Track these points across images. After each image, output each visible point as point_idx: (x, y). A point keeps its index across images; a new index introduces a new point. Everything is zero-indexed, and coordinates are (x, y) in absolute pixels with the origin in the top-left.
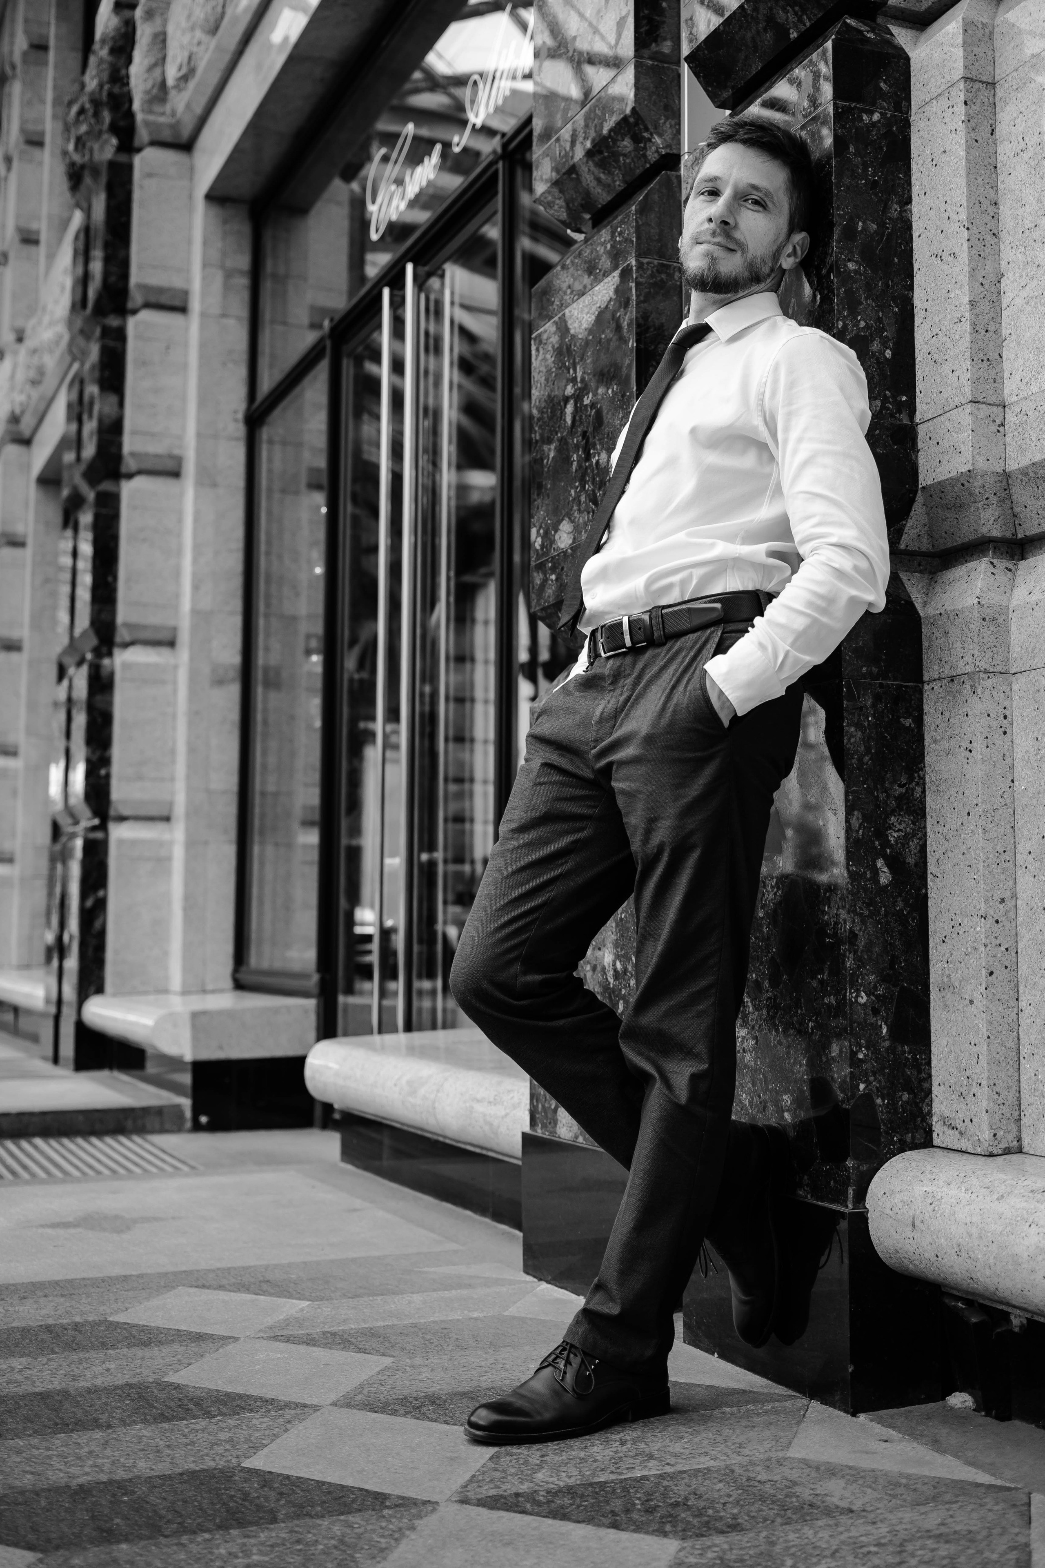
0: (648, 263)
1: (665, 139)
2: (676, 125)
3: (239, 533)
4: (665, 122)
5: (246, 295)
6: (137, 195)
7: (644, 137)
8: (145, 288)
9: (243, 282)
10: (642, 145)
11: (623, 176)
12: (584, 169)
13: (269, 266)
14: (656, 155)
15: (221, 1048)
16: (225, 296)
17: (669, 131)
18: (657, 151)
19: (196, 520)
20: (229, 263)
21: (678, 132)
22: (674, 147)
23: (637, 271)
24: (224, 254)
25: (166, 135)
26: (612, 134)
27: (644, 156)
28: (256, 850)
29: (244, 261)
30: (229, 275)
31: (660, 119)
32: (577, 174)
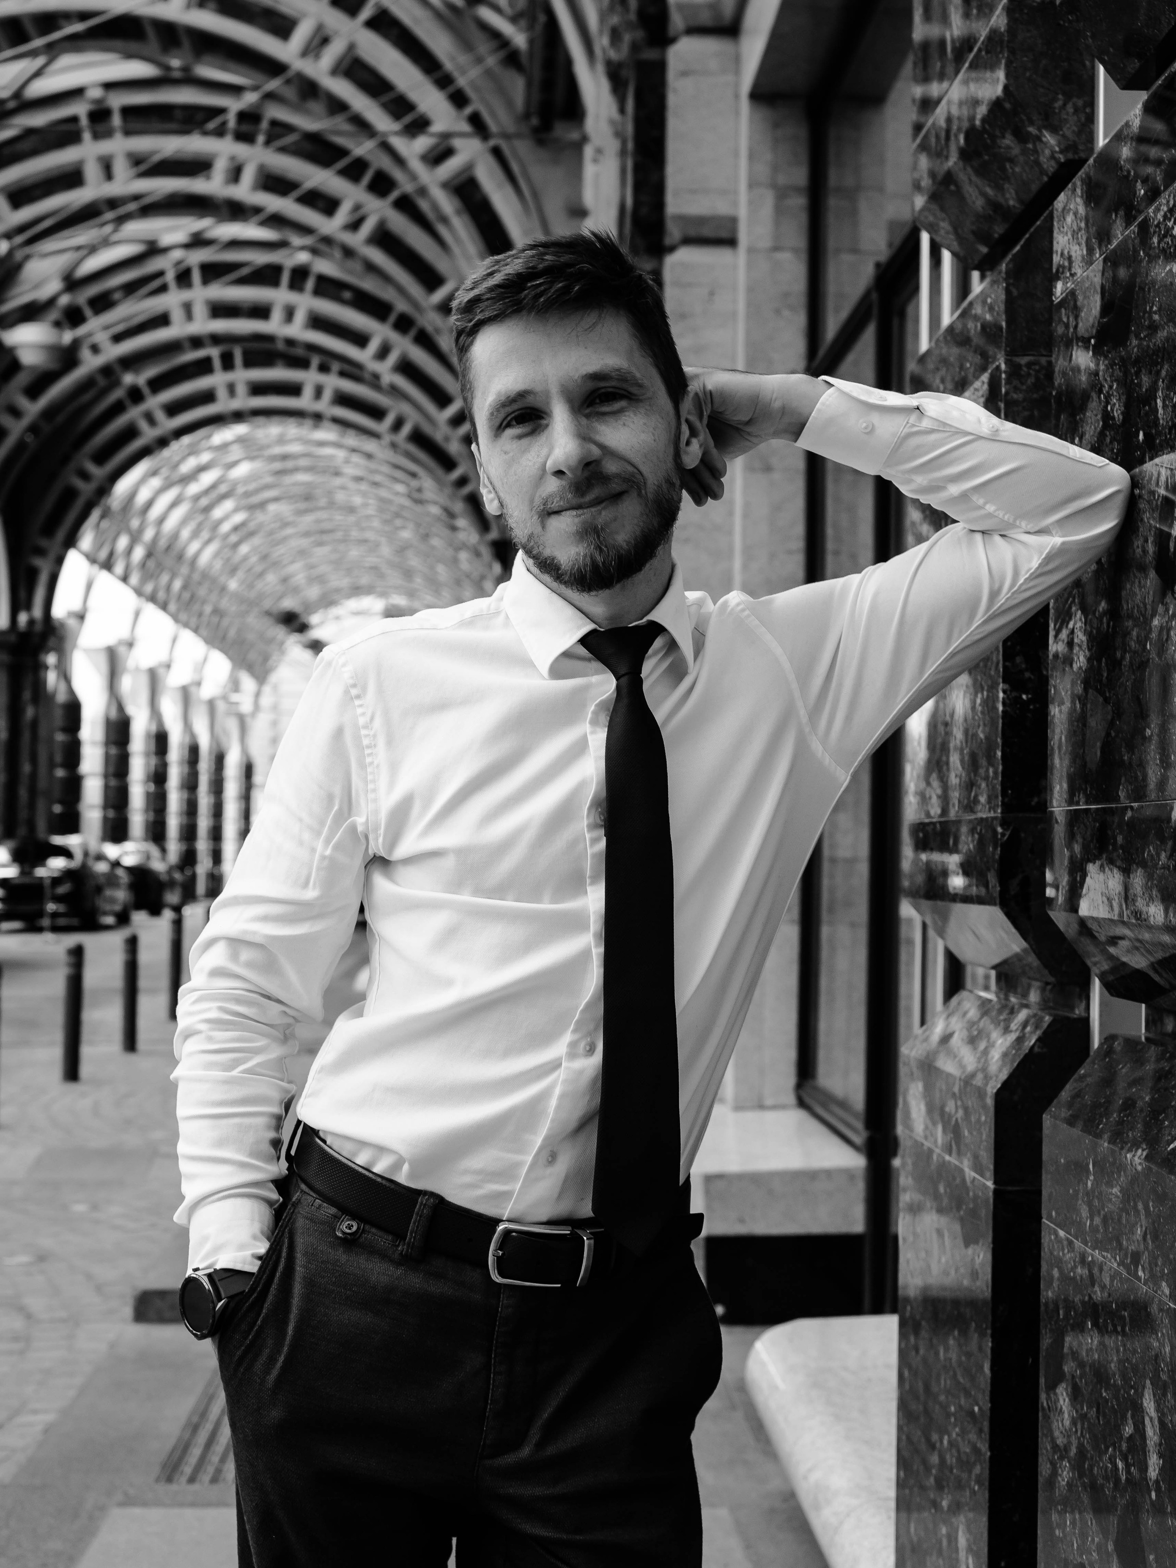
0: (1029, 365)
1: (1063, 136)
2: (1085, 106)
3: (799, 529)
4: (1065, 105)
5: (803, 218)
6: (672, 100)
7: (1029, 133)
8: (683, 219)
9: (799, 202)
10: (1030, 146)
11: (1017, 193)
12: (962, 177)
13: (833, 178)
14: (1053, 163)
15: (742, 1221)
16: (777, 223)
17: (1073, 119)
18: (1052, 157)
19: (746, 516)
20: (782, 180)
21: (1091, 119)
22: (1081, 147)
23: (1008, 381)
24: (775, 169)
25: (705, 18)
26: (987, 127)
27: (1037, 163)
28: (825, 931)
29: (800, 176)
30: (782, 193)
31: (1055, 99)
32: (957, 185)
